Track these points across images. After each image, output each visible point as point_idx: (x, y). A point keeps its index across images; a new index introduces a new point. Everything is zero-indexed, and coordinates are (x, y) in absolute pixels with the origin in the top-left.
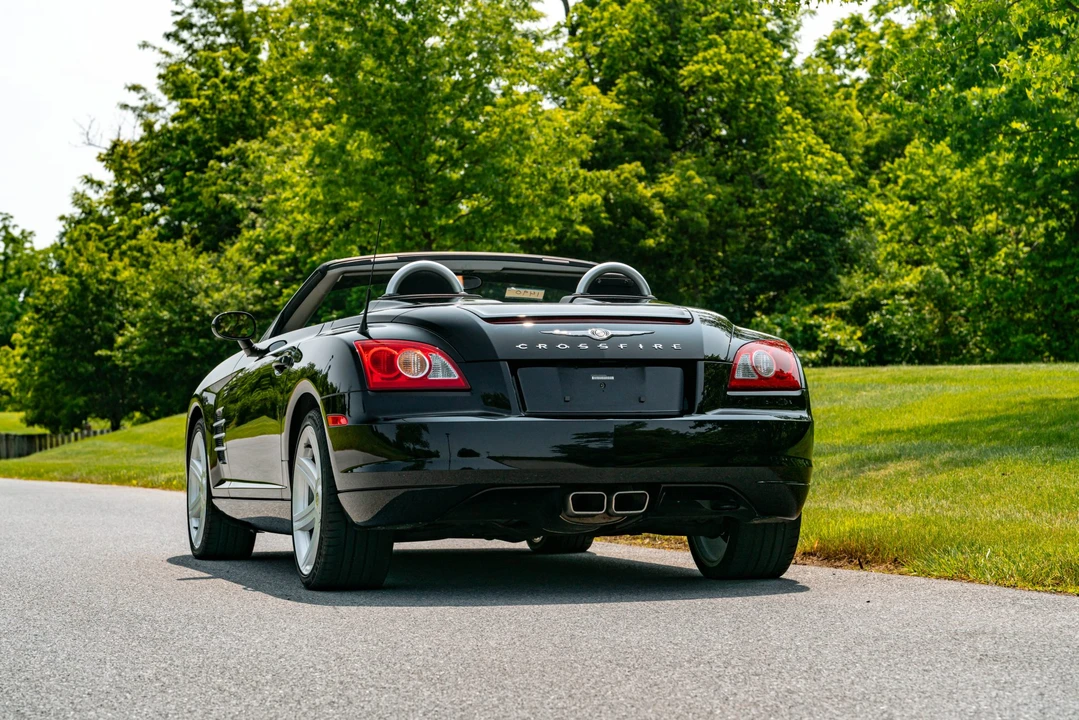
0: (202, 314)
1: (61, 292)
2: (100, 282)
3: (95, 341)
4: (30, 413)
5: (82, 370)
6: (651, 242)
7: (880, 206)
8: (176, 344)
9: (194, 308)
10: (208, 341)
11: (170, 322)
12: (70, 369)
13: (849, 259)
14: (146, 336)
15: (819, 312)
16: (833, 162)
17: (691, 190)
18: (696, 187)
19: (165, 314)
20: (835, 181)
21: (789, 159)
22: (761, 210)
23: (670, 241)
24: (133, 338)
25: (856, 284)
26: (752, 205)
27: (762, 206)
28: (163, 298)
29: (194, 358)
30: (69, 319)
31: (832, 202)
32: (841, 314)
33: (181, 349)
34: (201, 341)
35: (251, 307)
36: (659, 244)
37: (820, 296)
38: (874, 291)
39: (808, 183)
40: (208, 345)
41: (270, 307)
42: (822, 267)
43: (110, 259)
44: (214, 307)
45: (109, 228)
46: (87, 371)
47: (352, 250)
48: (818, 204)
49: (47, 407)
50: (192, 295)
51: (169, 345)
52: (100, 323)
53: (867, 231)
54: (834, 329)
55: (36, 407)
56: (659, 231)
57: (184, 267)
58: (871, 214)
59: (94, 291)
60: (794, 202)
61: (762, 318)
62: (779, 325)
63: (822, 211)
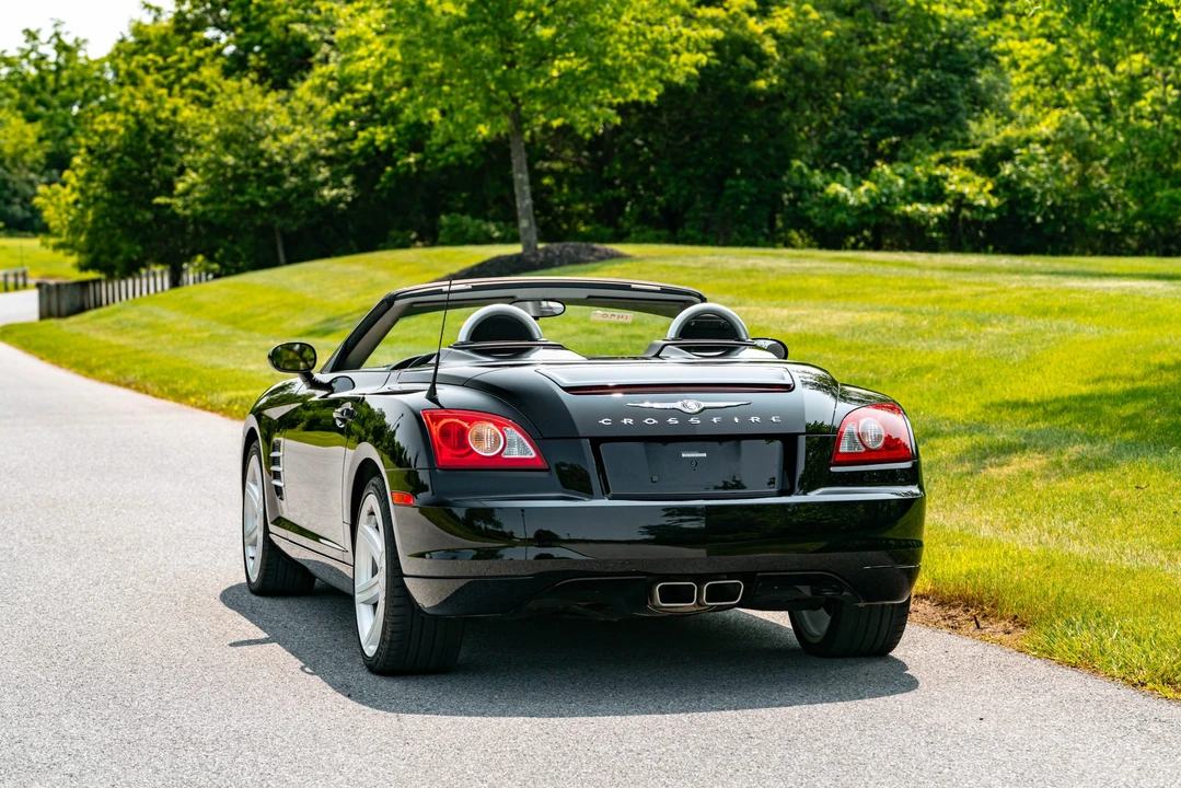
0: (270, 160)
1: (115, 132)
2: (159, 121)
3: (154, 186)
4: (85, 259)
5: (139, 217)
6: (762, 84)
7: (1014, 44)
8: (241, 192)
9: (261, 153)
10: (276, 189)
11: (235, 168)
12: (126, 217)
13: (981, 102)
14: (208, 182)
15: (945, 161)
17: (807, 26)
18: (811, 23)
19: (230, 160)
20: (965, 16)
22: (884, 47)
23: (783, 82)
24: (194, 185)
25: (987, 130)
26: (874, 41)
27: (885, 42)
28: (227, 141)
29: (263, 209)
30: (125, 162)
31: (961, 39)
32: (970, 164)
33: (247, 198)
34: (269, 189)
35: (323, 151)
36: (771, 86)
37: (947, 144)
38: (1006, 139)
39: (935, 18)
40: (277, 193)
41: (344, 152)
42: (950, 110)
43: (170, 95)
44: (283, 152)
45: (169, 60)
46: (144, 218)
47: (433, 113)
48: (947, 41)
49: (102, 252)
50: (260, 138)
51: (233, 193)
52: (159, 166)
53: (999, 71)
54: (964, 180)
55: (90, 251)
56: (770, 71)
57: (251, 106)
58: (1004, 53)
59: (153, 131)
60: (920, 38)
61: (884, 169)
62: (902, 175)
63: (951, 49)
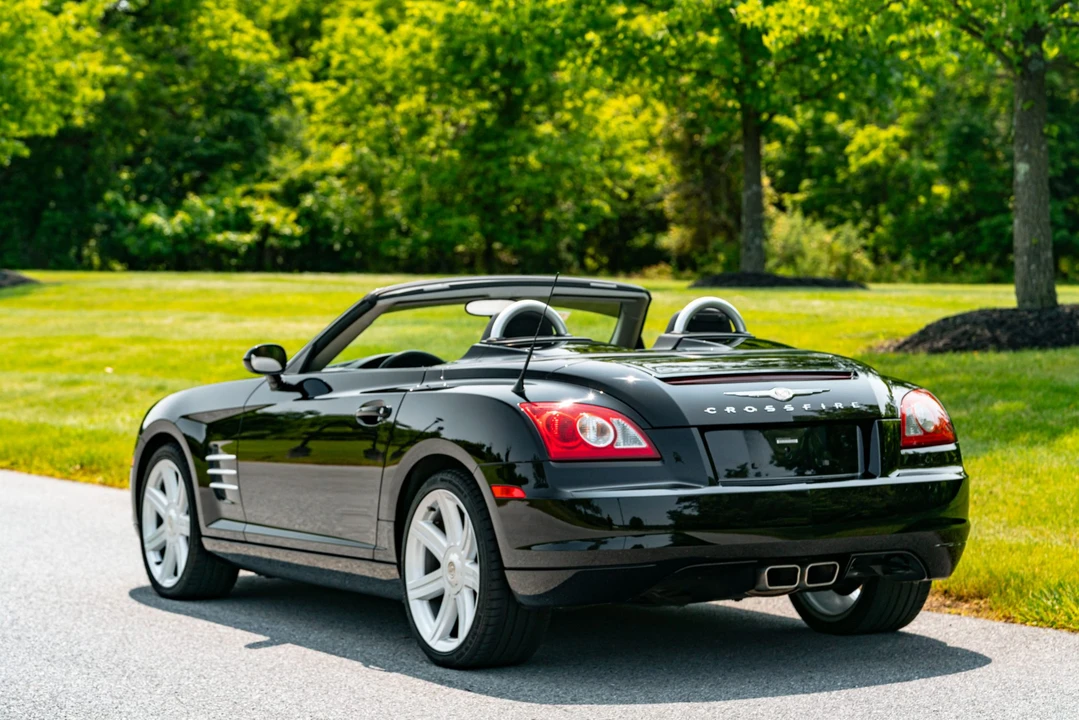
6: (79, 123)
7: (308, 86)
13: (278, 138)
15: (250, 193)
16: (258, 39)
20: (261, 59)
21: (216, 37)
22: (186, 88)
25: (286, 165)
26: (176, 83)
27: (187, 83)
31: (258, 80)
32: (273, 196)
36: (88, 123)
37: (249, 178)
38: (306, 173)
39: (235, 62)
42: (249, 147)
48: (245, 83)
53: (293, 110)
54: (269, 211)
58: (300, 94)
60: (220, 81)
61: (194, 200)
62: (212, 206)
63: (248, 90)
